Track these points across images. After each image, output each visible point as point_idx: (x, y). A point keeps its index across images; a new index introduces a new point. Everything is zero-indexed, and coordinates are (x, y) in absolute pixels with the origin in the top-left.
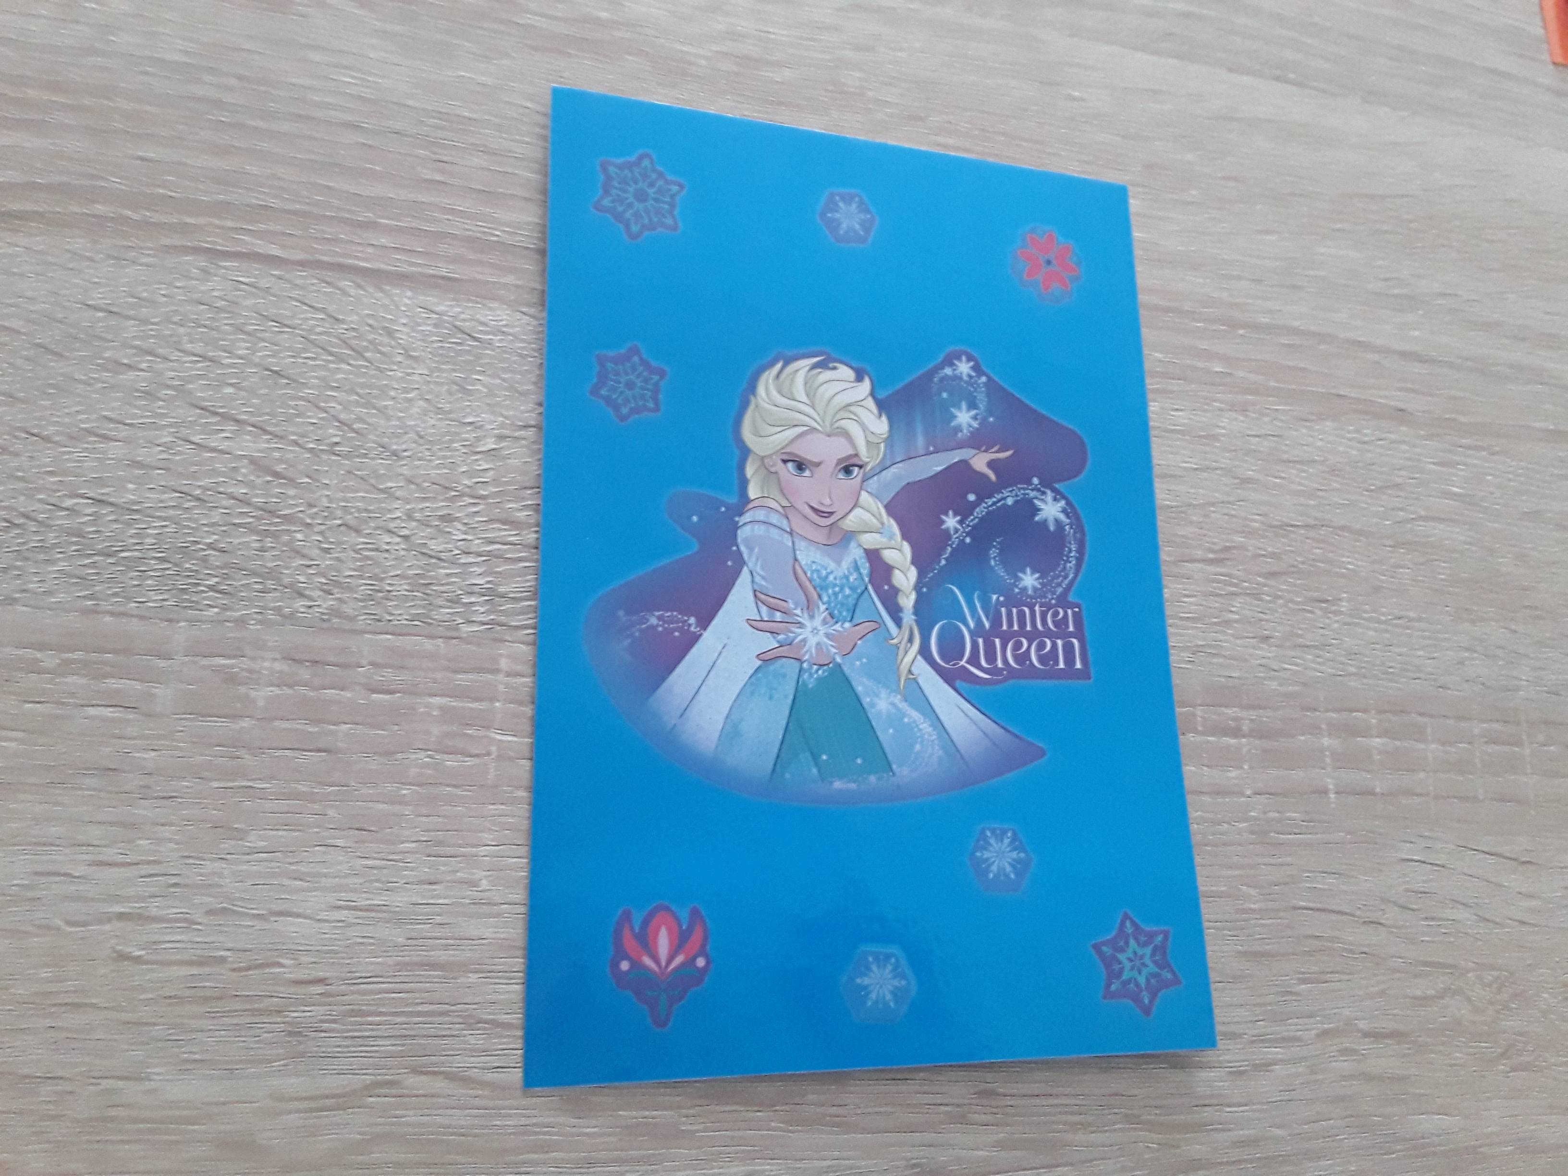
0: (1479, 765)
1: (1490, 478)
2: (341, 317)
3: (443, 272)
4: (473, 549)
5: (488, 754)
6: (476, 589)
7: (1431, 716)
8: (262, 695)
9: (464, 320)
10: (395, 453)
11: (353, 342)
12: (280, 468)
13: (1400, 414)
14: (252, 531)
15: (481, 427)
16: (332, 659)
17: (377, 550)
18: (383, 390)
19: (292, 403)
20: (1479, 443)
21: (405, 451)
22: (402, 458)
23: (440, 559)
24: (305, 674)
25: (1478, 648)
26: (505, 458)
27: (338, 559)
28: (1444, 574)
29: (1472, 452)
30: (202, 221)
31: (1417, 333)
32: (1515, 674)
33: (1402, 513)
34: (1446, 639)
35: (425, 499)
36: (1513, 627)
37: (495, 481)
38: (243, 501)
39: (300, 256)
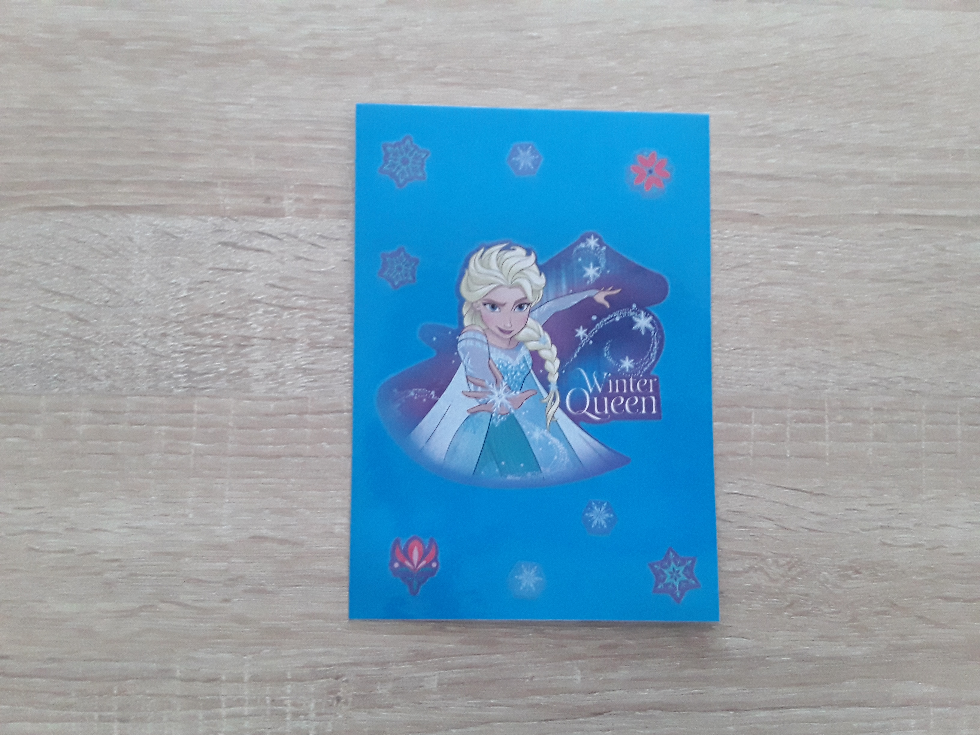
0: (788, 437)
1: (819, 253)
2: (107, 233)
3: (156, 203)
4: (178, 350)
5: (190, 453)
6: (180, 370)
7: (756, 408)
8: (82, 428)
9: (168, 228)
10: (136, 303)
11: (113, 246)
12: (82, 316)
13: (755, 217)
14: (71, 349)
15: (179, 285)
16: (112, 409)
17: (130, 354)
18: (129, 270)
19: (86, 282)
20: (814, 230)
21: (141, 301)
22: (141, 305)
23: (162, 356)
24: (100, 417)
25: (796, 364)
26: (192, 300)
27: (112, 360)
28: (774, 318)
29: (806, 237)
30: (38, 192)
31: (772, 161)
32: (823, 378)
33: (747, 283)
34: (772, 360)
35: (152, 326)
36: (826, 348)
37: (188, 313)
38: (66, 334)
39: (84, 204)
